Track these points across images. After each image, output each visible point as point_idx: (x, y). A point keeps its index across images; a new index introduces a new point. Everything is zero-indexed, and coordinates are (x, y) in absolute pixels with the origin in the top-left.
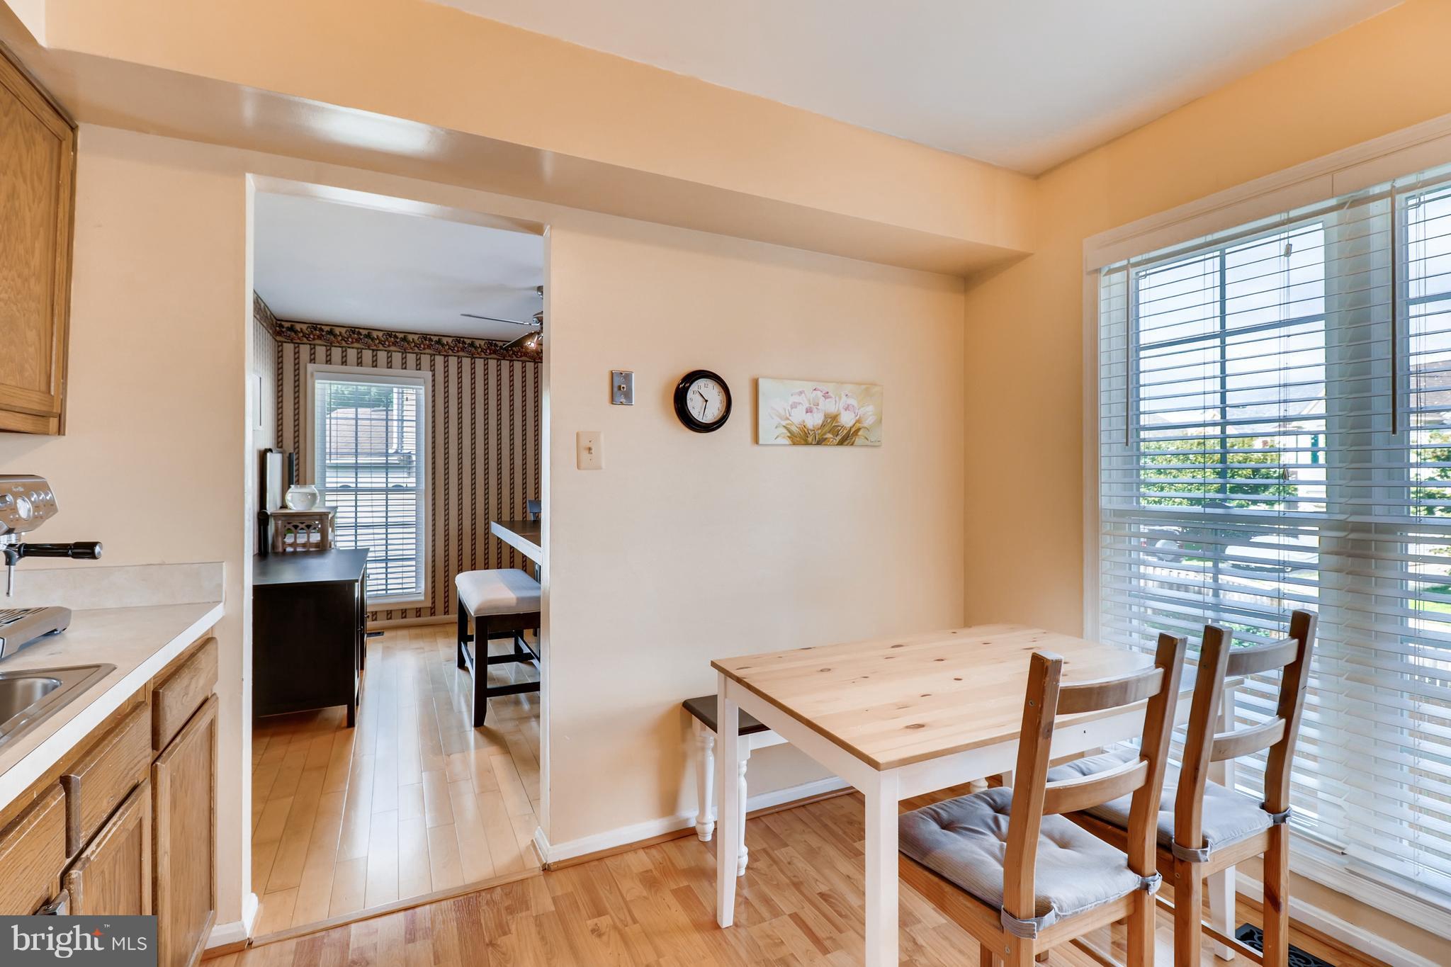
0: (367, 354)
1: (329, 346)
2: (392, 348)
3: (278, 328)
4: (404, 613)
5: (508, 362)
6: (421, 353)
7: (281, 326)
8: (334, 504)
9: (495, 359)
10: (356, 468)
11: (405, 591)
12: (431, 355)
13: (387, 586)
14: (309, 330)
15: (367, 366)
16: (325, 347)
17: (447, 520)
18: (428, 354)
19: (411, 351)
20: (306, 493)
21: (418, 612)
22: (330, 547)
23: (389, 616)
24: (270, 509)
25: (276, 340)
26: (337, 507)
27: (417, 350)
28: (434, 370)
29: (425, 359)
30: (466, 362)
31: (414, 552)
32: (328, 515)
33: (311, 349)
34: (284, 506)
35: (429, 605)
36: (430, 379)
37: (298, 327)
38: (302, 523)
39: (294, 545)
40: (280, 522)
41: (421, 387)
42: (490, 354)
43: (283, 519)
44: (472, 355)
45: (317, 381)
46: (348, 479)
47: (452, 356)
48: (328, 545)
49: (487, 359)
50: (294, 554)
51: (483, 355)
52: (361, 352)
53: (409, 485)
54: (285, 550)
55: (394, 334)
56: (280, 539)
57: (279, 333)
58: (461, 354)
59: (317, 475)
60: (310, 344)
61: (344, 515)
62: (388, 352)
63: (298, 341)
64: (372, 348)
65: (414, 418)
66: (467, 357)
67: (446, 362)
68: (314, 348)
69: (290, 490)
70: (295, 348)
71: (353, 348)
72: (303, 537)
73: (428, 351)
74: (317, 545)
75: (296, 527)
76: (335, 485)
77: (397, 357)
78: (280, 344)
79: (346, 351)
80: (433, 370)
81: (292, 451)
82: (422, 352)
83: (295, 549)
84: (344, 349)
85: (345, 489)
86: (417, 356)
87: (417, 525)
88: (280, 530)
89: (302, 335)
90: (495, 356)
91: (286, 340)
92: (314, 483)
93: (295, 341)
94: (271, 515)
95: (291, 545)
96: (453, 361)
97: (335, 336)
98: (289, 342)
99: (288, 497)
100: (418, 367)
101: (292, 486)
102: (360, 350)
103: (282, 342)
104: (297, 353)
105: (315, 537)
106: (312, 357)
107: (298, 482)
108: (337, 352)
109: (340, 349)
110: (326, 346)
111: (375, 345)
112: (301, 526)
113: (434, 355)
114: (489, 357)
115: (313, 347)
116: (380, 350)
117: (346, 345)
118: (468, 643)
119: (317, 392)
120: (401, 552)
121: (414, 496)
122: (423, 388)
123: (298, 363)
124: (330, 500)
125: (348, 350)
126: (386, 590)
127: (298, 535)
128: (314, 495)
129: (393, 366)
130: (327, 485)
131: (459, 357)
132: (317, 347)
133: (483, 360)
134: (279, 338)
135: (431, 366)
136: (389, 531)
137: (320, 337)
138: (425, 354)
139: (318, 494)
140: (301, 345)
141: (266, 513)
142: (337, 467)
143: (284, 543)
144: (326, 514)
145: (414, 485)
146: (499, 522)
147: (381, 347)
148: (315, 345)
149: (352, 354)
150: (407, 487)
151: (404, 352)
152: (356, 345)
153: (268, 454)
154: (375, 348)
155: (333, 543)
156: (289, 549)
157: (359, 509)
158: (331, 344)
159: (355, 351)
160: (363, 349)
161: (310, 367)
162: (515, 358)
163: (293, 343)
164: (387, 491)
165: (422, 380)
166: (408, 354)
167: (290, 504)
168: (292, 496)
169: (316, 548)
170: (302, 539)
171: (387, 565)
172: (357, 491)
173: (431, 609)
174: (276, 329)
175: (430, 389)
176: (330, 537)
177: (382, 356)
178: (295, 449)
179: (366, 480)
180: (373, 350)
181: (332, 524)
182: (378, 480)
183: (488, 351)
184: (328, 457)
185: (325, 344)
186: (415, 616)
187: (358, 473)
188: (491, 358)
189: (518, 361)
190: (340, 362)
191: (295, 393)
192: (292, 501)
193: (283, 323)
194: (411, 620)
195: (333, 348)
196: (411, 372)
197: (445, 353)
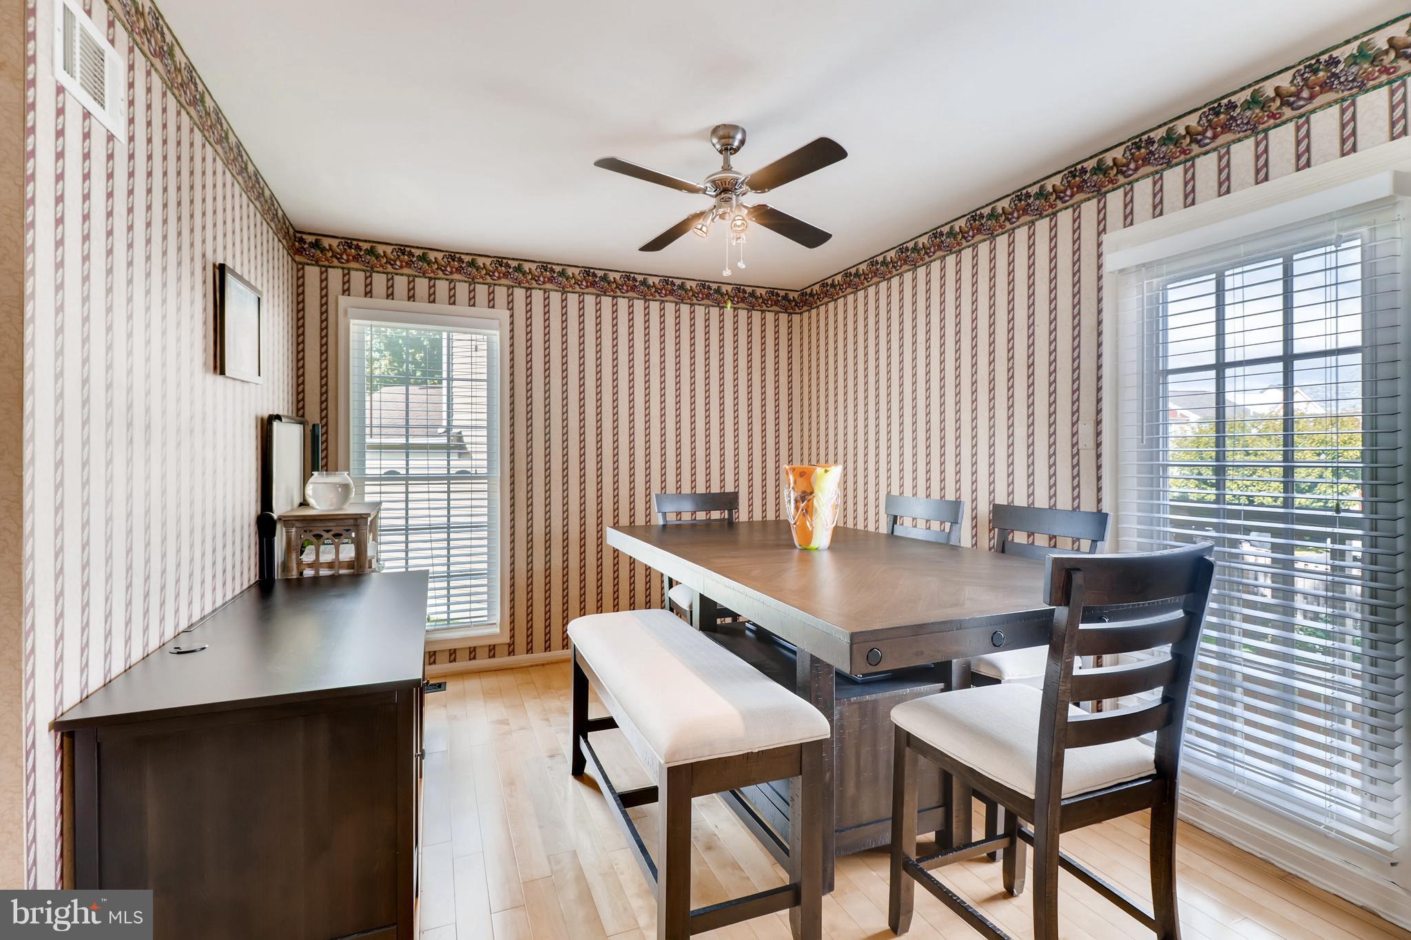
0: (422, 284)
1: (370, 271)
2: (456, 276)
3: (297, 244)
4: (473, 653)
5: (611, 298)
6: (495, 285)
7: (302, 240)
8: (376, 498)
9: (593, 294)
10: (407, 448)
11: (473, 620)
12: (509, 287)
13: (448, 613)
14: (341, 247)
15: (422, 301)
16: (363, 273)
17: (530, 520)
18: (504, 285)
19: (481, 280)
20: (334, 484)
21: (492, 651)
22: (370, 567)
23: (452, 657)
24: (280, 508)
25: (293, 260)
26: (380, 503)
27: (489, 280)
28: (512, 308)
29: (501, 293)
30: (555, 297)
31: (485, 566)
32: (367, 518)
33: (344, 275)
34: (304, 504)
35: (507, 640)
36: (508, 321)
37: (326, 243)
38: (328, 531)
39: (315, 565)
40: (294, 530)
41: (494, 332)
42: (587, 287)
43: (298, 524)
44: (563, 288)
45: (352, 322)
46: (396, 463)
47: (536, 289)
48: (367, 565)
49: (583, 293)
50: (316, 580)
51: (578, 289)
52: (414, 281)
53: (479, 471)
54: (301, 574)
55: (457, 256)
56: (294, 556)
57: (299, 251)
58: (548, 286)
59: (353, 456)
60: (343, 268)
61: (389, 517)
62: (451, 281)
63: (326, 263)
64: (427, 275)
65: (485, 377)
66: (557, 291)
67: (529, 297)
68: (349, 274)
69: (311, 480)
70: (322, 273)
71: (402, 275)
72: (329, 553)
73: (503, 281)
74: (350, 565)
75: (318, 536)
76: (378, 472)
77: (462, 289)
78: (300, 266)
79: (392, 278)
80: (510, 306)
81: (317, 421)
82: (496, 282)
83: (317, 571)
84: (390, 276)
85: (392, 476)
86: (489, 287)
87: (489, 525)
88: (293, 543)
89: (330, 254)
90: (594, 291)
91: (309, 262)
92: (347, 468)
93: (321, 263)
94: (280, 519)
95: (310, 565)
96: (537, 296)
97: (378, 257)
98: (312, 265)
99: (309, 490)
100: (491, 304)
101: (315, 473)
102: (411, 279)
103: (304, 264)
104: (324, 280)
105: (348, 552)
106: (346, 286)
107: (326, 468)
108: (379, 281)
109: (385, 276)
110: (363, 271)
111: (433, 272)
112: (325, 535)
113: (513, 287)
114: (585, 291)
115: (347, 274)
116: (439, 279)
117: (392, 270)
118: (589, 734)
119: (353, 336)
120: (468, 566)
121: (485, 487)
122: (498, 333)
123: (326, 295)
124: (371, 493)
125: (396, 277)
126: (449, 620)
127: (322, 547)
128: (346, 487)
129: (457, 303)
130: (367, 472)
131: (545, 291)
132: (352, 273)
133: (577, 295)
134: (297, 258)
135: (509, 303)
136: (452, 536)
137: (356, 258)
138: (500, 285)
139: (352, 485)
140: (329, 270)
141: (272, 518)
142: (380, 447)
143: (300, 563)
144: (363, 517)
145: (485, 471)
146: (616, 526)
147: (440, 274)
148: (349, 269)
149: (401, 283)
150: (476, 473)
151: (472, 282)
152: (406, 271)
153: (276, 424)
154: (432, 275)
155: (374, 561)
156: (308, 573)
157: (411, 505)
158: (372, 268)
159: (405, 279)
160: (416, 276)
161: (343, 301)
162: (619, 293)
163: (319, 266)
164: (448, 479)
165: (497, 322)
166: (477, 285)
167: (311, 501)
168: (313, 490)
169: (348, 568)
170: (327, 555)
171: (449, 584)
172: (408, 479)
173: (509, 645)
174: (294, 245)
175: (508, 335)
176: (370, 553)
177: (442, 287)
178: (322, 419)
179: (419, 464)
180: (430, 279)
181: (374, 527)
182: (437, 464)
183: (584, 283)
184: (368, 431)
185: (364, 268)
186: (487, 655)
187: (410, 454)
188: (587, 294)
189: (624, 297)
190: (384, 293)
191: (322, 338)
192: (313, 497)
193: (305, 237)
194: (482, 662)
195: (374, 274)
196: (481, 310)
197: (527, 285)
